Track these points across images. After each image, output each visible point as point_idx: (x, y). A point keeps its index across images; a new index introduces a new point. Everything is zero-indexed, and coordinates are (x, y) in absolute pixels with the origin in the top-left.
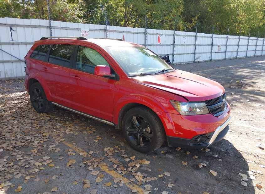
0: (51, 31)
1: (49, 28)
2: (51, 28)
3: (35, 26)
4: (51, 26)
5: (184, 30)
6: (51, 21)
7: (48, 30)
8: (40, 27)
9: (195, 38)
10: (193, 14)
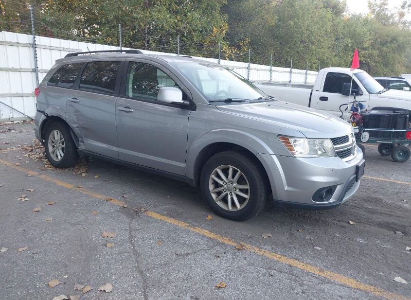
0: (36, 51)
1: (33, 47)
2: (36, 48)
3: (11, 44)
4: (35, 44)
5: (231, 59)
6: (36, 36)
7: (32, 49)
8: (18, 44)
9: (247, 70)
10: (242, 37)
